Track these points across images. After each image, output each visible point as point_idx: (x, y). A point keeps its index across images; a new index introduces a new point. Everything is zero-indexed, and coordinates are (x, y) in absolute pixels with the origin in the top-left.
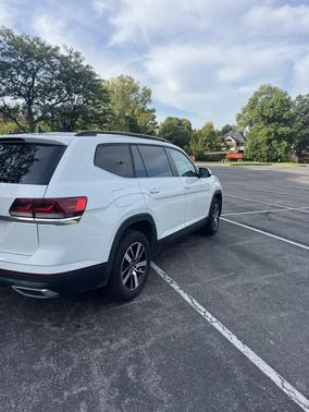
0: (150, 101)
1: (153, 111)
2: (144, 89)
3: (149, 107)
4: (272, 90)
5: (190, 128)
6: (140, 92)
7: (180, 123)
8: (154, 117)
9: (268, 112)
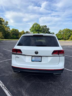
0: (8, 24)
1: (9, 27)
2: (6, 21)
3: (7, 26)
4: (37, 24)
5: (18, 32)
6: (5, 22)
7: (16, 30)
8: (9, 29)
9: (36, 29)
